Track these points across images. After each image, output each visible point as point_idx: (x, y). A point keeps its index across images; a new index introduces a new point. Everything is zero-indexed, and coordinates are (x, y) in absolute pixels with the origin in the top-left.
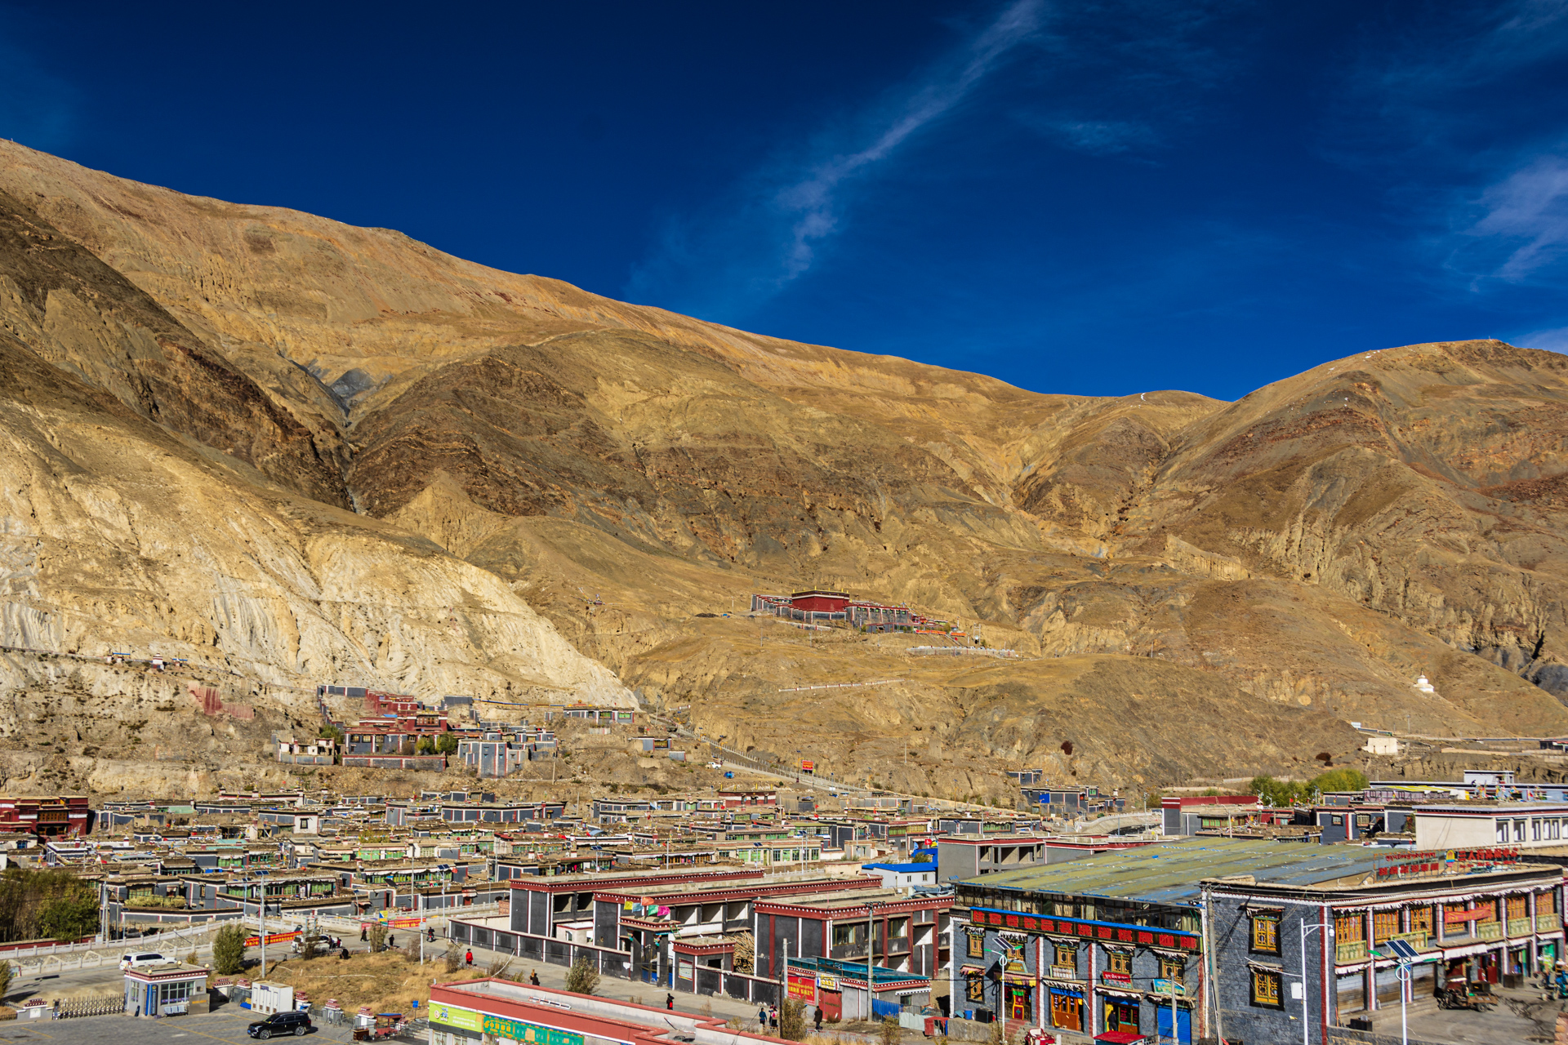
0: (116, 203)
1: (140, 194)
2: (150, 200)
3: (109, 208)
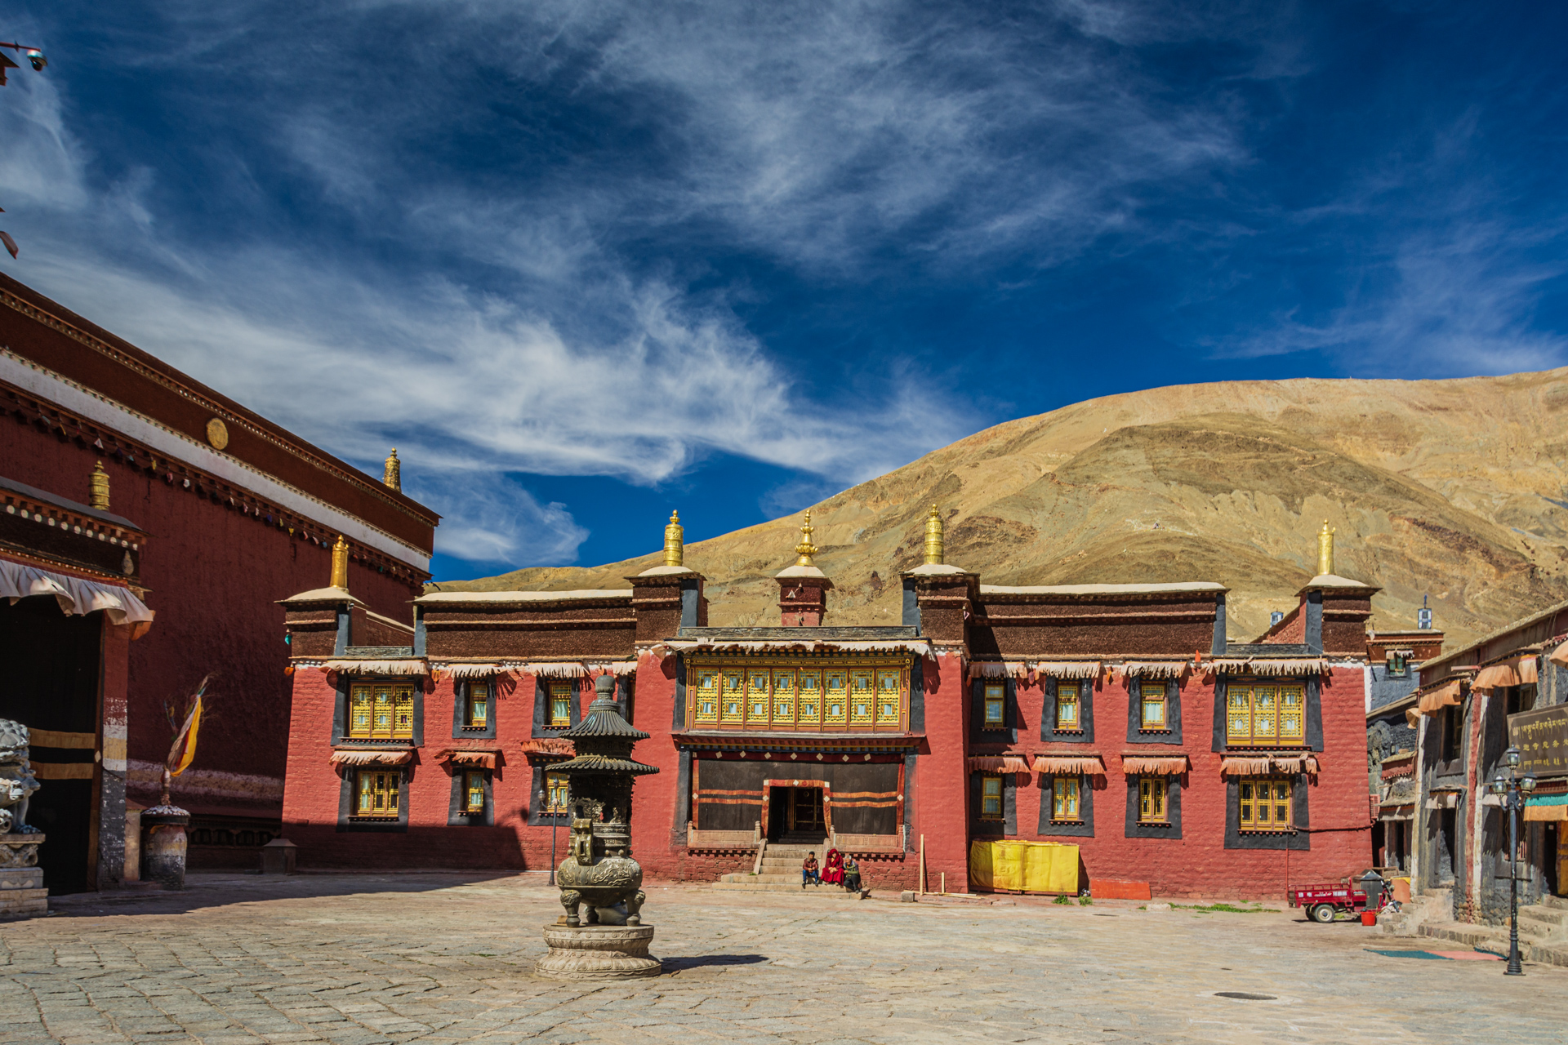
0: (1429, 403)
1: (1453, 389)
2: (1460, 391)
3: (1422, 409)
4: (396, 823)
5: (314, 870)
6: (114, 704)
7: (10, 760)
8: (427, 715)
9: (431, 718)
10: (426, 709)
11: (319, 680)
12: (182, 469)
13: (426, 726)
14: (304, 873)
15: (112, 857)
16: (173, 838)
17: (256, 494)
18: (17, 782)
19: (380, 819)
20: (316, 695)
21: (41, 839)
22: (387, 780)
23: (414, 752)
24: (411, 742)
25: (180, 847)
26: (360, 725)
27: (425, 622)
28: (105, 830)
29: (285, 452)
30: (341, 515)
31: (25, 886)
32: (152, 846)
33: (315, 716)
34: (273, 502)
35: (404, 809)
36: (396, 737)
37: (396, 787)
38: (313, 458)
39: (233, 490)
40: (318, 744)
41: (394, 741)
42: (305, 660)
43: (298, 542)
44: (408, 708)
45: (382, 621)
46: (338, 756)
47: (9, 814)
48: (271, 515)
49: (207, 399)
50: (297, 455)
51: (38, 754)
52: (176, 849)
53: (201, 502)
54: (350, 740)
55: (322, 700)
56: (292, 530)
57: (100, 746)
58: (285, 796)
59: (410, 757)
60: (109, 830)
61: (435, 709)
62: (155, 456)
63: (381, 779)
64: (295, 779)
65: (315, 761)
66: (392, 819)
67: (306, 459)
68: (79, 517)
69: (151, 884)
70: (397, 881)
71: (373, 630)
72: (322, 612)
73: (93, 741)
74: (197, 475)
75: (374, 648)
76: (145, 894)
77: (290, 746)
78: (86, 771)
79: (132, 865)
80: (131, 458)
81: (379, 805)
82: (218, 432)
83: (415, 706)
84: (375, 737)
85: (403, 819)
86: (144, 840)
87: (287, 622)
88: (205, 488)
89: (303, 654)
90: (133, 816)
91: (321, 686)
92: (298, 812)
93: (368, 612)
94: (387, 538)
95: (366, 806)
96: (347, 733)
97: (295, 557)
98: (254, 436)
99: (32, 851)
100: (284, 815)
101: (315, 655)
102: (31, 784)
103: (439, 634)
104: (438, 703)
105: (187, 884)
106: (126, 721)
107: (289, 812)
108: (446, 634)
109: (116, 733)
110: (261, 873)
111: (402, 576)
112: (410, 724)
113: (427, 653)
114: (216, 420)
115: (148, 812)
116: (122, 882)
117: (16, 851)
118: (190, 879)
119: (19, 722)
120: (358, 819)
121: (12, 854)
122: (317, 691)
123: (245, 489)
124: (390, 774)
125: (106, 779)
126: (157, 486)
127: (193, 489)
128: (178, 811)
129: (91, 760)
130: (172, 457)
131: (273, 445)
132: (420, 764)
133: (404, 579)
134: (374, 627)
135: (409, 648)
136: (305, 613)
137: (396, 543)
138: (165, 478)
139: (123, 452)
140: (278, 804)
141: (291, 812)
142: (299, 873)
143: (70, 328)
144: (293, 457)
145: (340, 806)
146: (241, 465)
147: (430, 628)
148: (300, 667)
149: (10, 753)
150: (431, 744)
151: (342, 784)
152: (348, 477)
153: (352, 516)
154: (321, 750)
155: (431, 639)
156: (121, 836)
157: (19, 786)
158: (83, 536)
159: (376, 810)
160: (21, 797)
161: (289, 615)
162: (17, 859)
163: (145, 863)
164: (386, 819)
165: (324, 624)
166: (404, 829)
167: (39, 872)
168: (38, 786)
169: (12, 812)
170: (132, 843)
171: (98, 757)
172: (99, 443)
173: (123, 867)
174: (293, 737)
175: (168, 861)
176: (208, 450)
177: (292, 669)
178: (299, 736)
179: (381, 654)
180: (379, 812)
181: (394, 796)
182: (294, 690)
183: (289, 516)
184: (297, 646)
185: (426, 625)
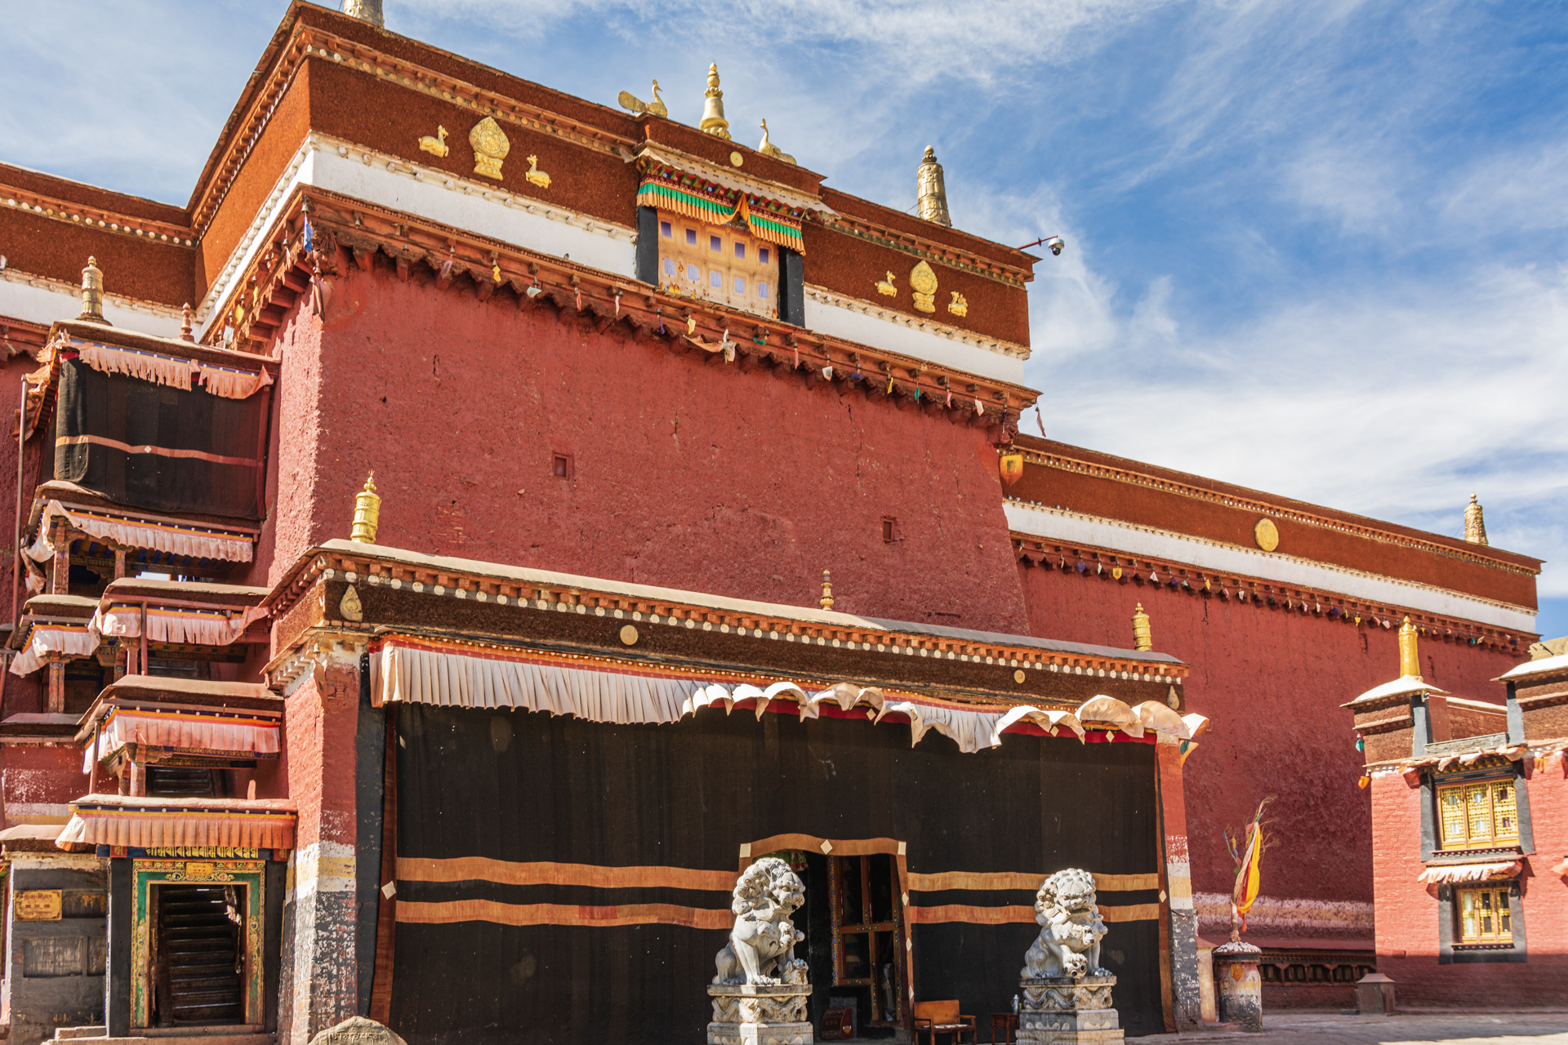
4: (1511, 951)
5: (1417, 1009)
6: (1175, 842)
7: (1079, 907)
8: (1536, 815)
9: (1540, 818)
10: (1532, 807)
11: (1400, 787)
12: (1235, 582)
13: (1535, 828)
14: (1406, 1013)
15: (1188, 997)
16: (1246, 977)
17: (1314, 589)
18: (1087, 928)
19: (1491, 947)
20: (1398, 805)
21: (1113, 981)
22: (1494, 898)
23: (1524, 861)
24: (1519, 850)
25: (1254, 986)
26: (1453, 836)
27: (1518, 701)
28: (1179, 970)
29: (1343, 536)
30: (1414, 589)
31: (1104, 1026)
32: (1227, 985)
33: (1400, 829)
34: (1334, 593)
35: (1519, 933)
36: (1499, 845)
37: (1506, 906)
38: (1374, 532)
39: (1290, 590)
40: (1407, 862)
41: (1497, 850)
42: (1381, 766)
43: (1368, 631)
44: (1510, 806)
45: (1470, 707)
46: (1433, 875)
47: (1084, 958)
48: (1334, 609)
49: (1253, 501)
50: (1356, 534)
51: (1106, 898)
52: (1249, 988)
53: (1258, 611)
54: (1443, 853)
55: (1405, 809)
56: (1358, 620)
57: (1164, 883)
58: (1376, 925)
59: (1519, 868)
60: (1182, 970)
61: (1544, 806)
62: (1207, 575)
63: (1486, 897)
64: (1385, 904)
65: (1406, 882)
66: (1506, 946)
67: (1366, 536)
68: (1124, 663)
69: (1229, 1025)
70: (1515, 1023)
71: (1459, 718)
72: (1394, 708)
73: (1157, 880)
74: (1251, 584)
75: (1459, 742)
76: (1222, 1035)
77: (1375, 866)
78: (1151, 912)
79: (1208, 1006)
80: (1185, 584)
81: (1488, 928)
82: (1267, 532)
83: (1519, 804)
84: (1473, 847)
85: (1519, 946)
86: (1217, 978)
87: (1357, 727)
88: (1260, 596)
89: (1378, 760)
90: (1205, 955)
91: (1403, 794)
92: (1392, 942)
93: (1449, 699)
94: (1476, 603)
95: (1471, 933)
96: (1438, 845)
97: (1366, 648)
98: (1304, 527)
99: (1107, 993)
100: (1377, 946)
101: (1392, 758)
102: (1100, 928)
103: (1539, 712)
104: (1548, 797)
105: (1264, 1025)
106: (1188, 858)
107: (1383, 943)
108: (1547, 710)
109: (1179, 870)
110: (1358, 1013)
111: (1501, 644)
112: (1514, 827)
113: (1526, 738)
114: (1264, 521)
115: (1219, 950)
116: (1200, 1023)
117: (1094, 993)
118: (1267, 1020)
119: (1085, 870)
120: (1464, 947)
121: (1090, 996)
122: (1399, 800)
123: (1302, 586)
124: (1497, 891)
125: (1175, 918)
126: (1214, 604)
127: (1249, 600)
128: (1249, 948)
129: (1156, 900)
130: (1224, 572)
131: (1327, 531)
132: (1533, 876)
133: (1504, 647)
134: (1460, 715)
135: (1502, 735)
136: (1375, 713)
137: (1487, 606)
138: (1221, 595)
139: (1177, 580)
140: (1369, 934)
141: (1385, 943)
142: (1400, 1013)
143: (1118, 473)
144: (1351, 538)
145: (1440, 933)
146: (1295, 561)
147: (1526, 707)
148: (1376, 775)
149: (1079, 900)
150: (1544, 849)
151: (1440, 907)
152: (1418, 543)
153: (1428, 587)
154: (1411, 869)
155: (1530, 720)
156: (1195, 976)
157: (1090, 931)
158: (1130, 681)
159: (1485, 935)
160: (1092, 941)
161: (1358, 718)
162: (1095, 1001)
163: (1222, 1004)
164: (1498, 946)
165: (1397, 722)
166: (1521, 958)
167: (1114, 1013)
168: (1105, 930)
169: (1086, 956)
170: (1206, 983)
171: (1162, 896)
172: (1154, 577)
173: (1199, 1008)
174: (1378, 856)
175: (1243, 1001)
176: (1259, 553)
177: (1367, 780)
178: (1384, 855)
179: (1468, 747)
180: (1489, 938)
181: (1506, 918)
182: (1373, 802)
183: (1354, 604)
184: (1370, 751)
185: (1521, 704)
